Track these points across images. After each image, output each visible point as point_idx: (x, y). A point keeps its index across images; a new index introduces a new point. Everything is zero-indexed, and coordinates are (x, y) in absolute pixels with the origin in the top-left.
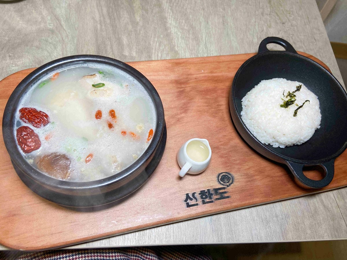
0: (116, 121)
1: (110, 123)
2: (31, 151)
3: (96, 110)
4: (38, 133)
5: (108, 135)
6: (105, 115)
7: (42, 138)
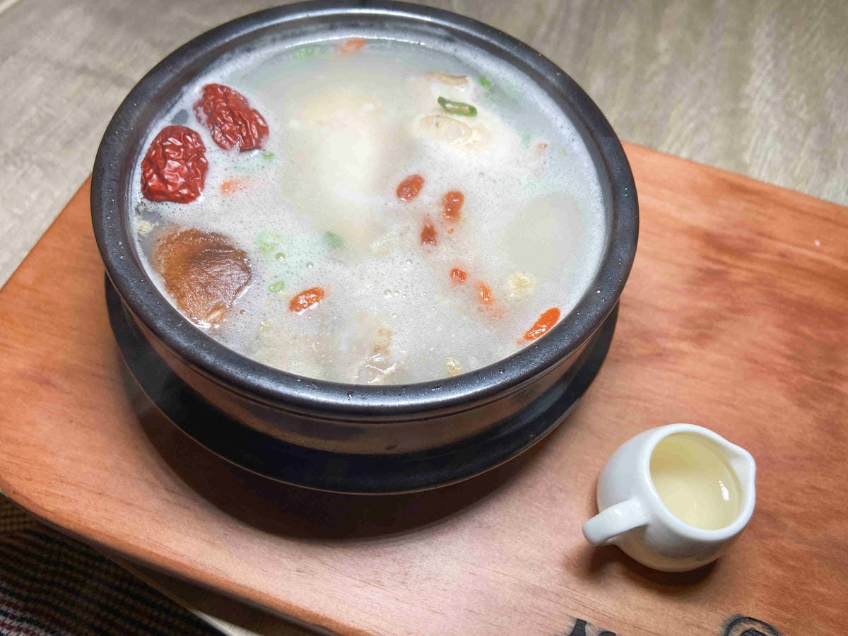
0: (452, 230)
1: (432, 227)
2: (161, 197)
3: (412, 171)
4: (215, 162)
5: (405, 259)
6: (429, 199)
7: (214, 178)
